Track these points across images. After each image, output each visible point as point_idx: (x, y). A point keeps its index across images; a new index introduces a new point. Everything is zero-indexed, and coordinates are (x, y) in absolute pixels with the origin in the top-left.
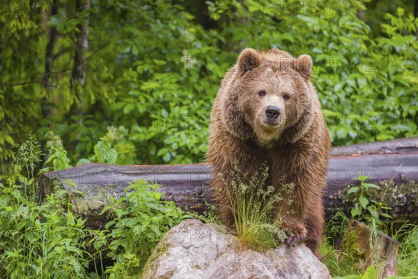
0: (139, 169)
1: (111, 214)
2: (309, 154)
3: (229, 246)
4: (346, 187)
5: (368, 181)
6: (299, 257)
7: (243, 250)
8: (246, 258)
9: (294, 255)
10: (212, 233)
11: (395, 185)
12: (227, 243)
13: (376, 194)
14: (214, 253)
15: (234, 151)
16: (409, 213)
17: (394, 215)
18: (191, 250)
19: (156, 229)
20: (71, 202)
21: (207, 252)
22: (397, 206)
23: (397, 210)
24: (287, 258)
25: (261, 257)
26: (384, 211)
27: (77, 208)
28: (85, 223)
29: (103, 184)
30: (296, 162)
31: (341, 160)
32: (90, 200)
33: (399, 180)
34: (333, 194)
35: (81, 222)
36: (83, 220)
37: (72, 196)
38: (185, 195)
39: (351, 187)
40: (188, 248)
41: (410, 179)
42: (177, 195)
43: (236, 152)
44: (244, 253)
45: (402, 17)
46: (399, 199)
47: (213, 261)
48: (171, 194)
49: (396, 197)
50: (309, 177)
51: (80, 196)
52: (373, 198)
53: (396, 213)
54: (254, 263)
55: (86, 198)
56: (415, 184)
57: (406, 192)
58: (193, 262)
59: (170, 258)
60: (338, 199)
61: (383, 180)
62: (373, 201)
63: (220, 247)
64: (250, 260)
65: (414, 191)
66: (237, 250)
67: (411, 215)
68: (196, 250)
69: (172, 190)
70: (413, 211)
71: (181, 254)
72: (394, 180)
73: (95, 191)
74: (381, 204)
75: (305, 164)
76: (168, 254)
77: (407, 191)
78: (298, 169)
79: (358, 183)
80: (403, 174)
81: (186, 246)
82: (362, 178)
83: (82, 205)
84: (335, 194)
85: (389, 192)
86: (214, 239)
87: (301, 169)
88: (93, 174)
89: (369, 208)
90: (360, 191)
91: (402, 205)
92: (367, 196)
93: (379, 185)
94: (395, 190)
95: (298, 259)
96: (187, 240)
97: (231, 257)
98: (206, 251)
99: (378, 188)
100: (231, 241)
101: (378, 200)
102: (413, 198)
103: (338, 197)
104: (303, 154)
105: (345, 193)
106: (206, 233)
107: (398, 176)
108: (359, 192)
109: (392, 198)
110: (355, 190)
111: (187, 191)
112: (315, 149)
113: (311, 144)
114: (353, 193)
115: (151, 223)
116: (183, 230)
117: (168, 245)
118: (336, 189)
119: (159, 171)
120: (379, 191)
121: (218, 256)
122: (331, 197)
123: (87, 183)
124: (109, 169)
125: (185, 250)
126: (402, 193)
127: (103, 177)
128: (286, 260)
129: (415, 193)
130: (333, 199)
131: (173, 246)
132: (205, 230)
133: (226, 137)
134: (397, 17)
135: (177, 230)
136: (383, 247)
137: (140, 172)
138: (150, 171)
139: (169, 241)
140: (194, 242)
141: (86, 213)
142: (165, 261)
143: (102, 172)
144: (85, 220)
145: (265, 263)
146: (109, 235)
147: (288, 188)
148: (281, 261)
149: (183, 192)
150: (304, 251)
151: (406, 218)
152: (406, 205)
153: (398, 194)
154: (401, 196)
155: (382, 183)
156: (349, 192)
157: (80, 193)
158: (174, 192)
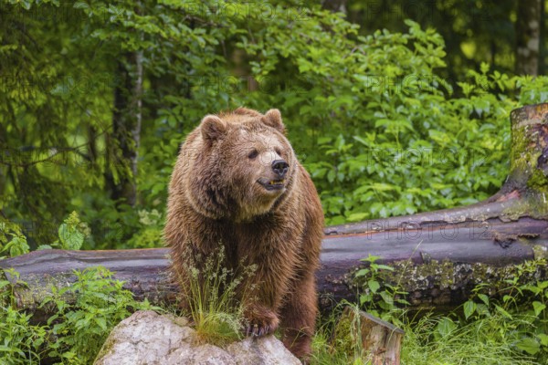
0: (103, 255)
1: (51, 307)
2: (282, 231)
3: (184, 340)
4: (353, 269)
5: (378, 262)
6: (267, 351)
7: (201, 344)
8: (202, 353)
9: (261, 349)
10: (166, 326)
11: (414, 266)
12: (181, 336)
13: (392, 277)
14: (166, 348)
15: (197, 229)
16: (433, 298)
17: (415, 301)
18: (140, 346)
19: (102, 323)
20: (14, 294)
21: (158, 348)
22: (417, 290)
23: (418, 295)
24: (252, 352)
25: (218, 351)
26: (402, 296)
27: (21, 302)
28: (31, 318)
29: (53, 273)
30: (266, 239)
31: (350, 239)
32: (37, 291)
33: (419, 260)
34: (337, 278)
35: (25, 318)
36: (27, 315)
37: (15, 287)
38: (155, 283)
39: (360, 269)
40: (136, 344)
41: (432, 258)
42: (144, 283)
43: (199, 229)
44: (201, 348)
45: (487, 74)
46: (420, 282)
47: (164, 358)
48: (137, 283)
49: (415, 280)
50: (282, 259)
51: (25, 287)
52: (387, 282)
53: (417, 299)
54: (209, 359)
55: (32, 289)
56: (439, 264)
57: (428, 274)
58: (141, 360)
59: (115, 357)
60: (344, 283)
61: (399, 260)
62: (387, 285)
63: (173, 342)
64: (206, 355)
65: (437, 273)
66: (194, 344)
67: (436, 301)
68: (145, 345)
69: (138, 278)
70: (438, 296)
71: (128, 351)
72: (413, 260)
73: (44, 281)
74: (396, 288)
75: (277, 242)
76: (113, 352)
77: (430, 272)
78: (268, 247)
79: (367, 265)
80: (424, 252)
81: (135, 341)
82: (371, 258)
83: (27, 298)
84: (341, 278)
85: (406, 274)
86: (167, 332)
87: (271, 248)
88: (43, 261)
89: (382, 294)
90: (370, 273)
91: (424, 289)
92: (378, 279)
93: (394, 266)
94: (414, 272)
95: (266, 354)
96: (136, 334)
97: (185, 353)
98: (156, 346)
99: (392, 269)
100: (187, 335)
101: (394, 284)
102: (436, 281)
103: (343, 281)
104: (276, 231)
105: (353, 276)
106: (158, 326)
107: (418, 255)
108: (369, 275)
109: (411, 281)
110: (363, 272)
111: (158, 279)
112: (289, 225)
113: (286, 219)
114: (362, 277)
115: (98, 316)
116: (134, 323)
117: (114, 341)
118: (342, 272)
119: (127, 256)
120: (395, 274)
121: (170, 352)
122: (336, 281)
123: (36, 272)
124: (65, 256)
125: (133, 346)
126: (424, 276)
127: (55, 266)
128: (251, 355)
129: (440, 275)
130: (338, 284)
131: (119, 342)
132: (158, 323)
133: (189, 212)
134: (481, 73)
135: (128, 323)
136: (381, 337)
137: (103, 258)
138: (116, 256)
139: (115, 337)
140: (143, 337)
141: (31, 307)
142: (109, 360)
143: (55, 260)
144: (31, 315)
145: (224, 358)
146: (50, 332)
147: (250, 271)
148: (245, 356)
149: (152, 280)
150: (273, 344)
151: (430, 304)
152: (429, 289)
153: (418, 276)
154: (422, 278)
155: (398, 264)
156: (357, 275)
157: (26, 283)
158: (141, 280)
